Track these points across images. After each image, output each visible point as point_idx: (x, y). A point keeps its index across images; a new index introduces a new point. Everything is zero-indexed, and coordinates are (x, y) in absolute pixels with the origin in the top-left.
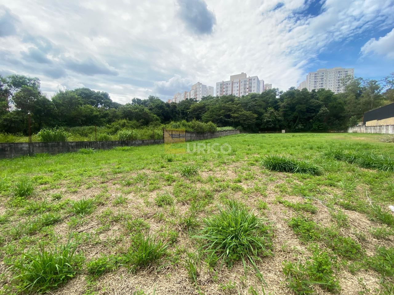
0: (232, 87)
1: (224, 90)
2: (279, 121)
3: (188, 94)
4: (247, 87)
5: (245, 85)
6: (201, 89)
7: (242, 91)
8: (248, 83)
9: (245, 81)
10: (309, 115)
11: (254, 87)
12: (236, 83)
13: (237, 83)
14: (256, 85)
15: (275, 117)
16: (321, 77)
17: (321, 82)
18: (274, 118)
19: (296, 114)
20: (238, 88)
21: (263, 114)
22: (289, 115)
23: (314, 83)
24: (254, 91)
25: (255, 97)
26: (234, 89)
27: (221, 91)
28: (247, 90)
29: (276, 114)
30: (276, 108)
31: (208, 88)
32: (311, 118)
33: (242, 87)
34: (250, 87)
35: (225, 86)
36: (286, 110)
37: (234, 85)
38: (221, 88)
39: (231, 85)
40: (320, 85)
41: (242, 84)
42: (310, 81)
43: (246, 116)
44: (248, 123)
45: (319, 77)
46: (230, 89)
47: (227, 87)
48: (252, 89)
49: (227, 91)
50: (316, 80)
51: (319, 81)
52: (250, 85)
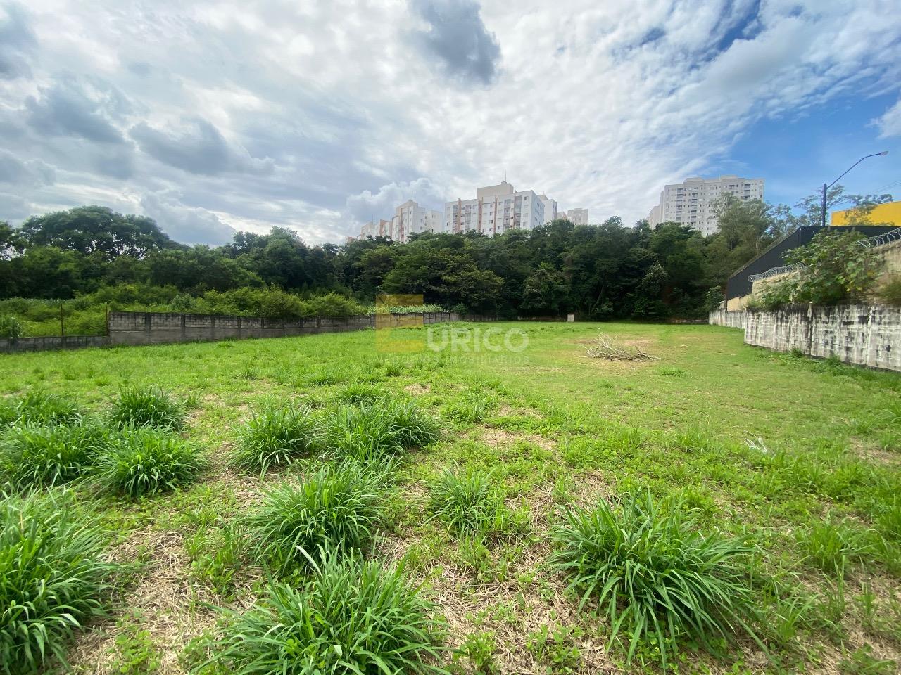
0: (480, 215)
1: (463, 220)
2: (560, 293)
3: (387, 225)
4: (512, 214)
5: (507, 209)
6: (411, 216)
7: (501, 223)
8: (512, 205)
9: (507, 202)
10: (626, 282)
11: (526, 215)
12: (489, 205)
13: (491, 206)
14: (529, 210)
15: (550, 284)
16: (692, 197)
17: (692, 208)
18: (547, 287)
19: (595, 278)
20: (493, 217)
22: (584, 282)
23: (675, 209)
24: (526, 224)
25: (518, 238)
26: (483, 218)
27: (455, 222)
28: (511, 222)
29: (551, 277)
30: (558, 264)
31: (429, 214)
32: (631, 288)
33: (501, 215)
34: (517, 215)
35: (463, 212)
36: (575, 268)
37: (484, 211)
38: (455, 215)
39: (476, 210)
40: (690, 215)
41: (501, 207)
42: (667, 205)
43: (475, 280)
44: (479, 297)
45: (687, 198)
46: (475, 217)
47: (469, 214)
48: (522, 220)
49: (468, 222)
50: (680, 203)
51: (687, 206)
52: (517, 210)
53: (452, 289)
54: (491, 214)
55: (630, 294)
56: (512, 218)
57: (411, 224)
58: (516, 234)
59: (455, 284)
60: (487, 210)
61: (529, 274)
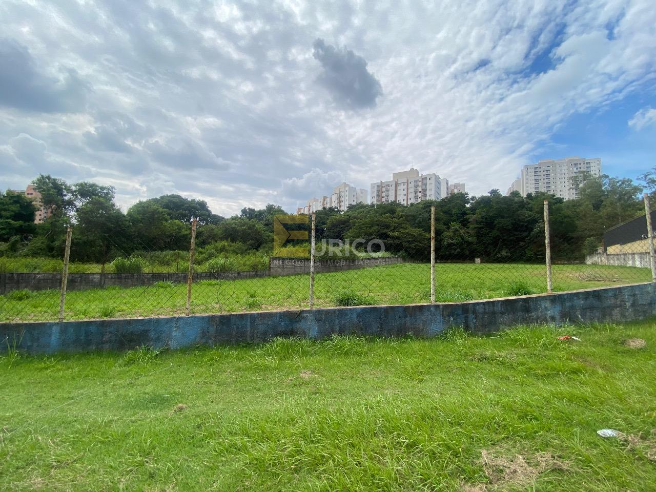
0: (396, 191)
1: (384, 194)
4: (420, 189)
5: (416, 186)
6: (347, 193)
7: (412, 195)
9: (416, 181)
10: (518, 235)
11: (430, 190)
12: (403, 184)
13: (404, 185)
14: (433, 186)
15: (463, 238)
16: (545, 173)
17: (546, 181)
18: (460, 239)
19: (495, 233)
20: (405, 192)
21: (443, 232)
22: (486, 235)
23: (534, 182)
24: (431, 196)
26: (398, 193)
27: (378, 196)
28: (420, 195)
29: (462, 232)
30: (465, 223)
31: (359, 192)
32: (523, 239)
33: (412, 190)
34: (424, 190)
35: (384, 189)
36: (479, 226)
37: (399, 188)
38: (378, 191)
39: (394, 187)
40: (545, 185)
41: (411, 185)
42: (527, 179)
43: (412, 235)
44: (415, 246)
45: (542, 173)
46: (392, 193)
47: (388, 190)
48: (428, 193)
49: (387, 196)
50: (537, 178)
51: (542, 179)
52: (424, 187)
53: (397, 242)
54: (404, 190)
55: (522, 244)
56: (420, 192)
57: (347, 198)
58: (429, 203)
59: (398, 238)
60: (401, 187)
61: (445, 230)
